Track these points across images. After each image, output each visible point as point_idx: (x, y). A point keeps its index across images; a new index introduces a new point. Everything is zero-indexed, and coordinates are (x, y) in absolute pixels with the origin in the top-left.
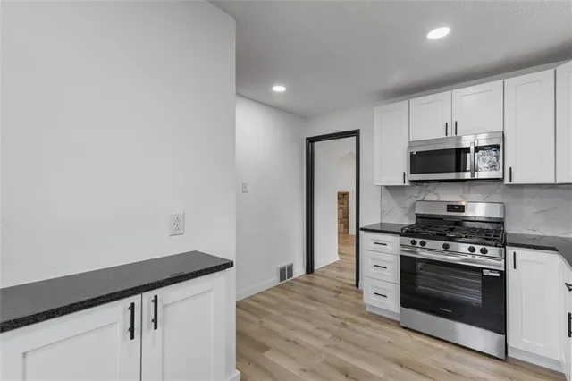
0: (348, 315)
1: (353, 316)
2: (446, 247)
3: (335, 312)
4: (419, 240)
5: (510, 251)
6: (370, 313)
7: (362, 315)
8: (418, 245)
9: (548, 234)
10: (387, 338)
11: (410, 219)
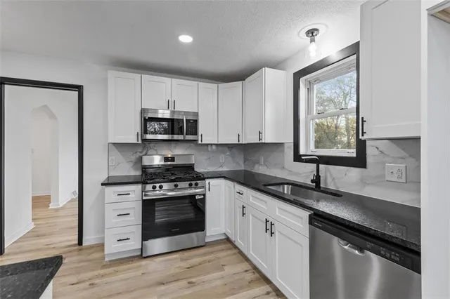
0: (90, 274)
1: (96, 273)
2: (176, 186)
3: (74, 279)
4: (158, 185)
5: (207, 181)
6: (110, 261)
7: (104, 266)
8: (158, 188)
9: (211, 170)
10: (140, 273)
11: (136, 169)
